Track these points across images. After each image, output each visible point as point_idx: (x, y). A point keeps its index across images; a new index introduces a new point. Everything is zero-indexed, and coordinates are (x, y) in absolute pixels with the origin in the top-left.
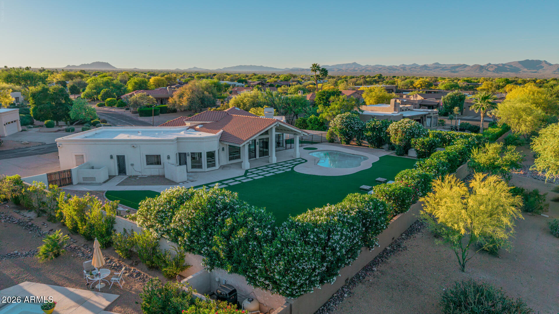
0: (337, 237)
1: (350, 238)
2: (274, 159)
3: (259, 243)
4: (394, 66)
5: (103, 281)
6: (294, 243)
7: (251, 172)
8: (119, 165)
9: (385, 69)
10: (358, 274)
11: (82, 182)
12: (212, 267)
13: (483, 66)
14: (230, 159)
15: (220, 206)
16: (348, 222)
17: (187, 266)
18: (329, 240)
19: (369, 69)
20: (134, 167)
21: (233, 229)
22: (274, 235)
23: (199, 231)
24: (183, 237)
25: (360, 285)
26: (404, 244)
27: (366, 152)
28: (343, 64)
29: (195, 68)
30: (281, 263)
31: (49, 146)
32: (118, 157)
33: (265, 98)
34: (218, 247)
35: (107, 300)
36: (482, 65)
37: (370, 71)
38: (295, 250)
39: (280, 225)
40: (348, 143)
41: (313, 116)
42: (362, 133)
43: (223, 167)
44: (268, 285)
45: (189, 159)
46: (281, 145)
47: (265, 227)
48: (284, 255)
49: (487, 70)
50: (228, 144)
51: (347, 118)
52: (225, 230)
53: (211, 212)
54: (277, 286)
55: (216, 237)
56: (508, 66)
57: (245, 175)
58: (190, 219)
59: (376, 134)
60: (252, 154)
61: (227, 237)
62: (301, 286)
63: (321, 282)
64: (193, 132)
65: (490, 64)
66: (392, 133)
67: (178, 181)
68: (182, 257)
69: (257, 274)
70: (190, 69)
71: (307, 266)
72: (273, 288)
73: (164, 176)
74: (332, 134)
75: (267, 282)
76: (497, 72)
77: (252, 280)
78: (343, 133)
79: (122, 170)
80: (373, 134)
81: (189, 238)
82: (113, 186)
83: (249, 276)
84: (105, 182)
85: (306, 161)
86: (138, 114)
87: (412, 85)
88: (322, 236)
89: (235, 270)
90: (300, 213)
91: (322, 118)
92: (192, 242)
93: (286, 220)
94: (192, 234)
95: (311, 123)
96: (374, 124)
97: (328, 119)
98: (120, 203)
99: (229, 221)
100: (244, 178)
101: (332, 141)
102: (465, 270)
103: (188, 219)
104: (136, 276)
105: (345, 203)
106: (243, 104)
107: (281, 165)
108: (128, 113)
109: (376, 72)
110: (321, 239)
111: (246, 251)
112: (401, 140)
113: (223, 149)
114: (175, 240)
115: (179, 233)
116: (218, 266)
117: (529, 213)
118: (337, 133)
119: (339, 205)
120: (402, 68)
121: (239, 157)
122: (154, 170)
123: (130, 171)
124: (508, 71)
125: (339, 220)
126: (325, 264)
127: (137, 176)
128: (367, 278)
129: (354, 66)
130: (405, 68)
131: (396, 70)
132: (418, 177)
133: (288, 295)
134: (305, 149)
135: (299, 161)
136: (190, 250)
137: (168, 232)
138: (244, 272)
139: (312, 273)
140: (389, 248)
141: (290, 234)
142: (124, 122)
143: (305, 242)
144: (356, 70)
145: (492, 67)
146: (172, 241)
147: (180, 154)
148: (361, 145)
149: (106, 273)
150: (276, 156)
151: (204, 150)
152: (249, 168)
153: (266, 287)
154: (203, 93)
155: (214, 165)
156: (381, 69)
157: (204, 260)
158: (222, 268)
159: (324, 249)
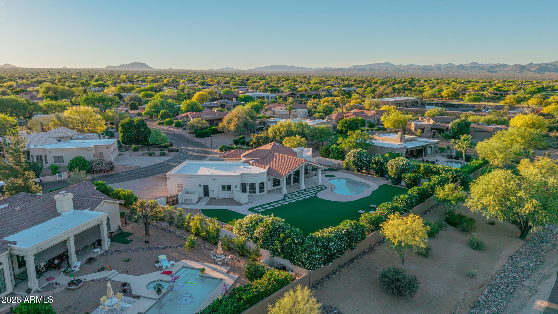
0: (332, 244)
1: (340, 245)
2: (303, 186)
3: (296, 245)
4: (428, 66)
5: (221, 261)
6: (312, 246)
7: (288, 197)
8: (204, 191)
9: (419, 69)
10: (345, 263)
11: (183, 202)
12: (273, 256)
13: (524, 66)
14: (274, 186)
15: (277, 227)
16: (339, 237)
17: (260, 255)
18: (328, 245)
19: (403, 69)
20: (214, 192)
21: (284, 239)
22: (303, 242)
23: (268, 238)
24: (260, 241)
25: (346, 268)
26: (376, 248)
27: (370, 180)
28: (376, 64)
29: (227, 68)
30: (306, 255)
31: (144, 169)
32: (204, 186)
33: (297, 128)
34: (277, 246)
35: (226, 269)
36: (523, 64)
37: (403, 71)
38: (312, 249)
39: (306, 237)
40: (359, 171)
41: (334, 146)
42: (370, 166)
43: (269, 192)
44: (300, 264)
45: (248, 188)
46: (309, 173)
47: (299, 238)
48: (307, 251)
49: (529, 70)
50: (272, 177)
51: (358, 153)
52: (281, 239)
53: (272, 229)
54: (304, 265)
55: (276, 242)
56: (552, 65)
57: (284, 199)
58: (263, 232)
59: (379, 167)
60: (288, 183)
61: (282, 242)
62: (315, 265)
63: (324, 264)
64: (248, 166)
65: (532, 64)
66: (389, 168)
67: (243, 203)
68: (258, 251)
69: (295, 259)
70: (222, 69)
71: (317, 256)
72: (302, 266)
73: (233, 199)
74: (347, 164)
75: (300, 263)
76: (540, 73)
77: (293, 262)
78: (355, 164)
79: (206, 194)
80: (377, 167)
81: (263, 241)
82: (203, 205)
83: (291, 260)
84: (197, 202)
85: (326, 188)
86: (194, 135)
87: (440, 94)
88: (325, 243)
89: (285, 258)
90: (315, 231)
91: (341, 147)
92: (264, 243)
93: (309, 235)
94: (264, 239)
95: (333, 151)
96: (377, 159)
97: (346, 149)
98: (217, 219)
99: (282, 235)
100: (283, 201)
101: (347, 169)
102: (404, 263)
103: (262, 232)
104: (235, 259)
105: (341, 226)
106: (280, 131)
107: (308, 191)
108: (185, 134)
109: (410, 72)
110: (325, 245)
111: (290, 249)
112: (395, 174)
113: (269, 180)
114: (255, 242)
115: (257, 239)
116: (277, 255)
117: (464, 232)
118: (351, 163)
119: (337, 227)
120: (437, 68)
121: (279, 185)
122: (226, 194)
123: (211, 195)
124: (551, 71)
125: (334, 236)
126: (326, 256)
127: (215, 198)
128: (350, 265)
129: (386, 66)
130: (440, 68)
131: (431, 69)
132: (390, 209)
133: (309, 269)
134: (326, 176)
135: (320, 188)
136: (262, 247)
137: (252, 238)
138: (289, 258)
139: (320, 260)
140: (366, 251)
141: (310, 242)
142: (185, 143)
143: (317, 246)
144: (389, 70)
145: (534, 67)
146: (253, 242)
147: (242, 184)
148: (368, 174)
149: (223, 257)
150: (305, 184)
151: (257, 182)
152: (286, 193)
153: (299, 265)
154: (246, 119)
155: (263, 191)
156: (415, 69)
157: (270, 252)
158: (279, 256)
159: (326, 249)
